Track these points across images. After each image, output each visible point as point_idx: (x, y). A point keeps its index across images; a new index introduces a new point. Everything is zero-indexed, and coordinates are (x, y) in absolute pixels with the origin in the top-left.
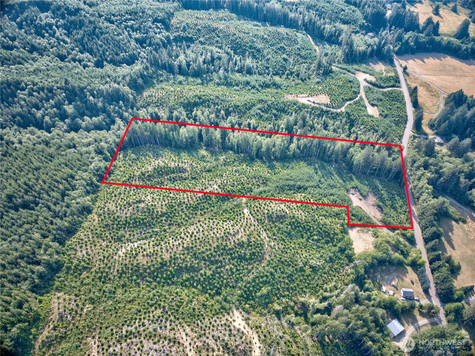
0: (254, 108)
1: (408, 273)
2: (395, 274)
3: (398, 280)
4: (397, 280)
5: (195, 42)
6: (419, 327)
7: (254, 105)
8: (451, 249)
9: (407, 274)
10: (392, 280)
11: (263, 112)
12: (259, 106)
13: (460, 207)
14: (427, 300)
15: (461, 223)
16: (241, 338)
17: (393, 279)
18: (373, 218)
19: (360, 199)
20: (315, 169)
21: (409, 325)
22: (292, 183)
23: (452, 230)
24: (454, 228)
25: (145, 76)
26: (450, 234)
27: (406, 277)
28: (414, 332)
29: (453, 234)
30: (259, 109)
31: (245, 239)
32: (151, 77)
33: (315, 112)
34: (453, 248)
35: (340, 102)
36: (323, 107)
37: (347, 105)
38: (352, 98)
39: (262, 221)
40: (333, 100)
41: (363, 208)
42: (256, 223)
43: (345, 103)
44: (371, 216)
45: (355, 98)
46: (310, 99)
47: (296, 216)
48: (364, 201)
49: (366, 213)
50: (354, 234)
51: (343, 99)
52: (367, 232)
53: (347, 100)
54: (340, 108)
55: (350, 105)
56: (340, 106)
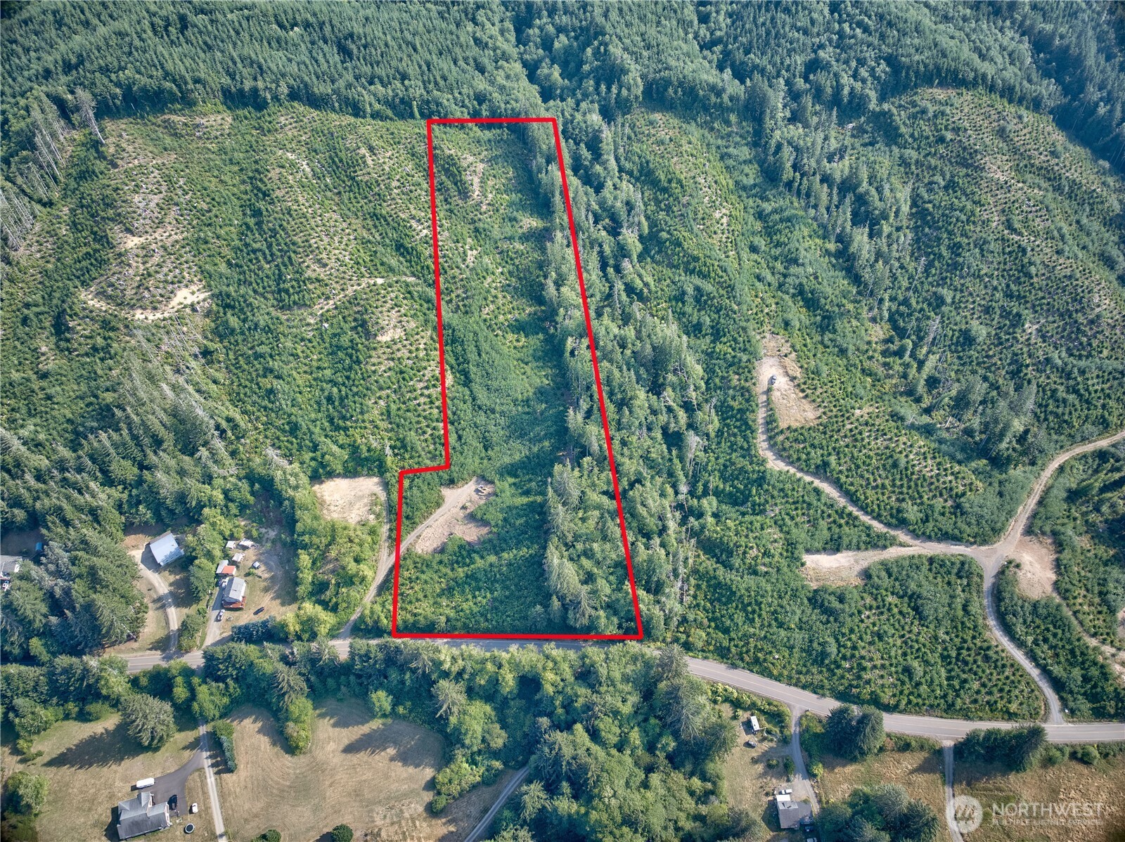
0: (698, 281)
1: (283, 604)
2: (280, 573)
3: (266, 580)
4: (266, 576)
5: (894, 147)
6: (163, 607)
7: (703, 275)
8: (346, 742)
9: (278, 601)
10: (266, 564)
11: (698, 300)
12: (708, 287)
13: (485, 811)
14: (218, 638)
15: (428, 796)
16: (162, 296)
17: (269, 569)
18: (414, 534)
19: (464, 508)
20: (527, 402)
21: (171, 585)
22: (472, 356)
23: (405, 758)
24: (411, 769)
26: (391, 751)
27: (273, 599)
28: (156, 592)
29: (392, 759)
30: (697, 289)
31: (309, 273)
33: (733, 398)
34: (350, 749)
35: (804, 457)
36: (761, 414)
37: (808, 479)
38: (858, 499)
39: (354, 300)
40: (799, 435)
41: (439, 511)
42: (350, 292)
43: (816, 474)
44: (420, 528)
45: (867, 513)
46: (782, 382)
47: (373, 353)
48: (462, 514)
49: (425, 518)
50: (369, 485)
51: (826, 464)
52: (371, 511)
53: (838, 484)
54: (779, 456)
55: (817, 491)
56: (789, 457)
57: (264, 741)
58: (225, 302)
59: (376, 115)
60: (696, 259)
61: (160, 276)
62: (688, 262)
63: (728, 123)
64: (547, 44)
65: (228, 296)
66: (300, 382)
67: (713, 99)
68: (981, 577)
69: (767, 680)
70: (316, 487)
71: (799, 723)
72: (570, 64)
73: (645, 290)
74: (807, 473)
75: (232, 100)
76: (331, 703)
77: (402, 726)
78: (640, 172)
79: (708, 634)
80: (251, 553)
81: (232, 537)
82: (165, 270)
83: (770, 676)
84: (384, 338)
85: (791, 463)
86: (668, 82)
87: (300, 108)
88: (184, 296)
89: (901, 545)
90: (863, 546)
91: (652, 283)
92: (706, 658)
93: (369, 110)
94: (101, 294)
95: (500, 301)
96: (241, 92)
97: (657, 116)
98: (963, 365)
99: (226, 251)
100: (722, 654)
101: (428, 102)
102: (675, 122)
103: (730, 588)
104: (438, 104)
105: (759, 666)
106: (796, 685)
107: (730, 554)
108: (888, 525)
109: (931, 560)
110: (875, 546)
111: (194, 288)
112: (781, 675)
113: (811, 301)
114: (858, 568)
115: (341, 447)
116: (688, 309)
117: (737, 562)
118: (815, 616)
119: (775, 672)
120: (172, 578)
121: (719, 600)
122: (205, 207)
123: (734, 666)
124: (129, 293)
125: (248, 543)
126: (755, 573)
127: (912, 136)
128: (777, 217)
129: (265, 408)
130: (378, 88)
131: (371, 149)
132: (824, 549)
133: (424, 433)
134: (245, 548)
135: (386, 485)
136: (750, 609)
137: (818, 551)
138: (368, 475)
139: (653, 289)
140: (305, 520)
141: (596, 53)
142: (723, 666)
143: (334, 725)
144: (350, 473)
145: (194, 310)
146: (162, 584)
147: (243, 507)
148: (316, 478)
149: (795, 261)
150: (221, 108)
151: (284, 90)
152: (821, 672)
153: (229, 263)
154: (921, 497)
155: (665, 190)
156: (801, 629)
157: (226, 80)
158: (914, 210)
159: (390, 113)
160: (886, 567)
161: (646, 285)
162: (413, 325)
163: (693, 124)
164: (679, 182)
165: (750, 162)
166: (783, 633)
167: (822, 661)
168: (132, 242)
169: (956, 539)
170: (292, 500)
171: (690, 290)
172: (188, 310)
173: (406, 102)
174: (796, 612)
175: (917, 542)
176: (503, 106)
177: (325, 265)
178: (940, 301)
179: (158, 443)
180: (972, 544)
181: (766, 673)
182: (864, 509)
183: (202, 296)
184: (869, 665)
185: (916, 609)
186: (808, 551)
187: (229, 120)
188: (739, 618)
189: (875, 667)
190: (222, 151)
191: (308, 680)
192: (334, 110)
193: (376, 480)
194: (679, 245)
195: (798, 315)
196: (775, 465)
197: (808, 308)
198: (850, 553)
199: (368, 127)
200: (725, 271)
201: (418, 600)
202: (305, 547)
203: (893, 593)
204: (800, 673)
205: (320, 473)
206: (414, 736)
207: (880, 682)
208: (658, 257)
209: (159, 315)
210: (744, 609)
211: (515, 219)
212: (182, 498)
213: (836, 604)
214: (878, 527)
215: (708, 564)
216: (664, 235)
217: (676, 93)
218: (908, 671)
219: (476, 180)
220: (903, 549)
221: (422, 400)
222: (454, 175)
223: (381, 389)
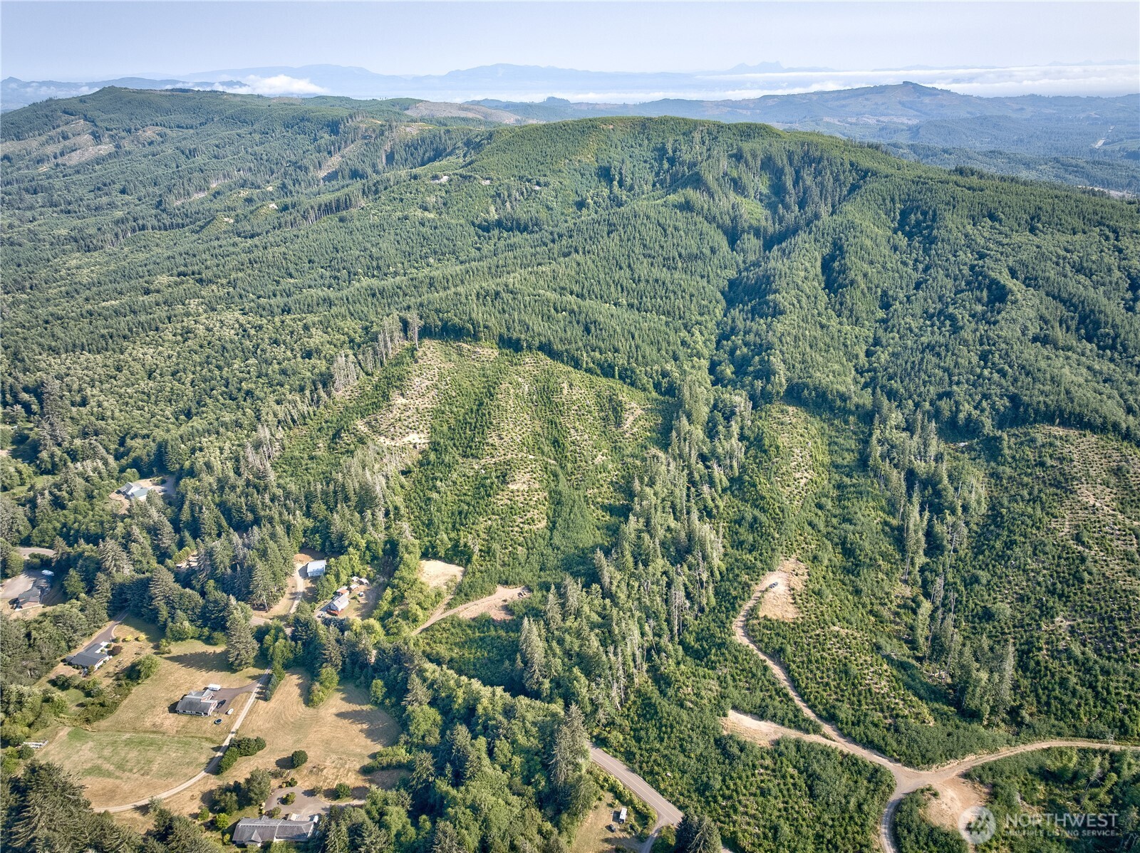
0: (757, 512)
1: (360, 616)
2: (370, 602)
3: (361, 604)
4: (363, 602)
6: (294, 598)
7: (763, 510)
8: (343, 710)
10: (367, 596)
11: (751, 526)
12: (763, 518)
15: (368, 761)
16: (401, 433)
17: (367, 599)
18: (464, 606)
19: (505, 601)
20: (584, 550)
21: (306, 588)
22: (565, 515)
23: (370, 734)
24: (369, 741)
25: (827, 399)
26: (365, 726)
27: (357, 613)
28: (296, 589)
29: (361, 731)
30: (755, 519)
31: (489, 440)
32: (832, 409)
33: (735, 589)
34: (341, 715)
35: (766, 640)
36: (749, 604)
37: (762, 657)
38: (799, 686)
39: (507, 463)
40: (769, 624)
41: (488, 598)
42: (509, 457)
43: (771, 657)
44: (471, 603)
45: (804, 701)
46: (781, 589)
47: (501, 493)
48: (501, 604)
49: (477, 599)
50: (455, 571)
51: (782, 650)
52: (446, 584)
53: (787, 670)
54: (747, 635)
55: (766, 668)
56: (754, 637)
57: (297, 691)
58: (435, 447)
59: (588, 370)
60: (763, 498)
61: (406, 423)
62: (757, 500)
63: (846, 422)
64: (732, 352)
65: (439, 444)
66: (449, 499)
67: (838, 402)
68: (891, 789)
69: (653, 790)
70: (424, 562)
71: (660, 831)
72: (741, 366)
73: (715, 511)
74: (765, 653)
75: (503, 343)
76: (351, 687)
77: (383, 714)
78: (755, 439)
79: (625, 739)
80: (363, 588)
81: (358, 575)
82: (410, 420)
83: (657, 788)
84: (511, 487)
85: (754, 642)
86: (806, 386)
87: (541, 355)
88: (413, 437)
89: (824, 736)
90: (786, 722)
91: (722, 508)
92: (616, 757)
93: (584, 366)
94: (368, 423)
95: (603, 490)
96: (510, 339)
97: (791, 409)
98: (974, 634)
99: (452, 421)
100: (629, 757)
101: (626, 370)
102: (803, 415)
103: (656, 709)
104: (633, 372)
105: (652, 777)
106: (674, 803)
107: (669, 684)
108: (820, 716)
109: (845, 756)
110: (798, 728)
111: (422, 436)
112: (665, 790)
113: (848, 551)
114: (775, 737)
115: (450, 539)
116: (741, 530)
117: (670, 692)
118: (714, 753)
119: (662, 786)
120: (310, 585)
121: (644, 716)
122: (454, 394)
123: (633, 771)
124: (383, 427)
125: (365, 581)
126: (682, 706)
127: (1013, 457)
128: (852, 489)
129: (421, 508)
130: (597, 354)
131: (571, 385)
132: (751, 712)
133: (506, 548)
134: (361, 583)
135: (465, 574)
136: (664, 729)
137: (745, 712)
138: (458, 565)
139: (721, 511)
140: (403, 572)
141: (762, 361)
142: (625, 767)
143: (343, 699)
144: (448, 560)
145: (415, 447)
146: (302, 585)
147: (374, 558)
148: (425, 556)
149: (850, 521)
150: (495, 346)
151: (537, 343)
152: (699, 801)
153: (450, 428)
154: (860, 705)
155: (765, 452)
156: (698, 760)
157: (504, 330)
158: (990, 513)
159: (599, 372)
160: (798, 745)
161: (717, 507)
162: (537, 486)
163: (818, 418)
164: (777, 448)
165: (853, 451)
166: (682, 758)
167: (704, 791)
168: (401, 401)
169: (881, 751)
170: (401, 558)
171: (749, 517)
172: (411, 446)
173: (611, 367)
174: (700, 746)
175: (842, 740)
176: (678, 382)
177: (502, 439)
178: (976, 580)
179: (347, 499)
180: (898, 761)
181: (655, 784)
182: (802, 696)
183: (424, 441)
184: (741, 809)
185: (810, 788)
186: (735, 708)
187: (496, 354)
188: (653, 733)
189: (746, 813)
190: (483, 369)
191: (344, 662)
192: (562, 361)
193: (462, 569)
194: (755, 486)
195: (831, 555)
196: (740, 638)
197: (844, 555)
198: (774, 725)
199: (577, 376)
200: (782, 511)
201: (441, 642)
202: (393, 587)
203: (795, 767)
204: (682, 794)
205: (429, 553)
206: (384, 721)
207: (745, 827)
208: (736, 492)
209: (393, 443)
210: (660, 729)
211: (646, 448)
212: (341, 537)
213: (735, 750)
214: (808, 713)
215: (651, 689)
216: (747, 478)
217: (810, 394)
218: (775, 829)
219: (631, 418)
220: (825, 740)
221: (516, 529)
222: (617, 412)
223: (493, 514)
